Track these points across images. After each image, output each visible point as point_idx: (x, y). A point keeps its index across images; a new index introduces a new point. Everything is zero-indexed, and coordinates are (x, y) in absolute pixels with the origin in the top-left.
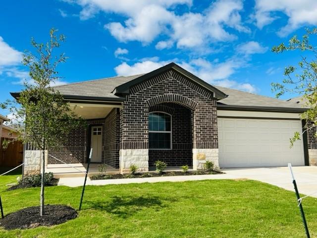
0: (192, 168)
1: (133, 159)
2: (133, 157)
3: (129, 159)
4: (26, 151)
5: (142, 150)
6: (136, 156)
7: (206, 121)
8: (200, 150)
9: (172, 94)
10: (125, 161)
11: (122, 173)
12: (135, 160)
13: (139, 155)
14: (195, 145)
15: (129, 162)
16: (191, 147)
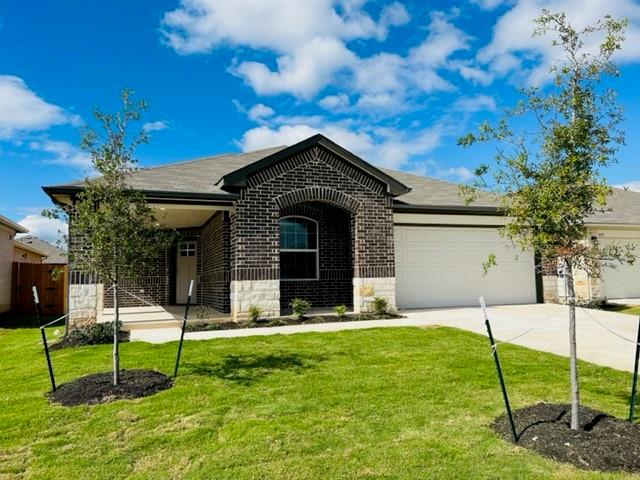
0: (352, 310)
1: (255, 297)
2: (253, 293)
3: (247, 297)
4: (71, 286)
5: (269, 281)
6: (258, 293)
7: (374, 231)
8: (365, 279)
9: (318, 187)
10: (240, 301)
11: (235, 320)
12: (257, 298)
13: (265, 290)
14: (357, 272)
15: (247, 302)
16: (351, 275)
